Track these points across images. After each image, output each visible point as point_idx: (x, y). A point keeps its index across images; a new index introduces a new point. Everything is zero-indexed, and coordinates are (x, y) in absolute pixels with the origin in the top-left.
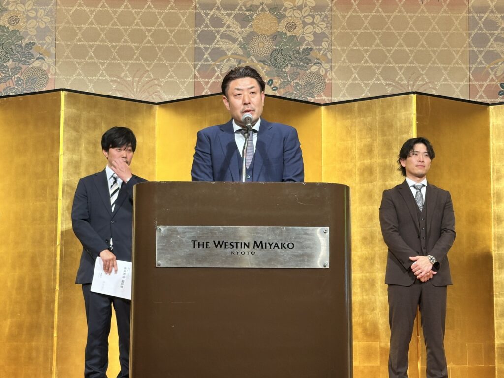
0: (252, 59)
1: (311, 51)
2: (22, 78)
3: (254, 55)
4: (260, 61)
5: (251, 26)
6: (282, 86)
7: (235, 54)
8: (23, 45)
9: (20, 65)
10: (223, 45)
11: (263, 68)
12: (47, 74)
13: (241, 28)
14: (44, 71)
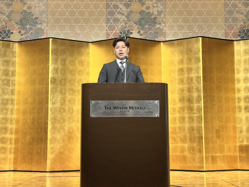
0: (131, 23)
1: (156, 18)
2: (33, 32)
3: (132, 21)
4: (135, 23)
5: (131, 8)
6: (144, 34)
7: (124, 20)
8: (33, 18)
9: (32, 27)
10: (118, 16)
11: (136, 26)
12: (43, 31)
13: (126, 9)
14: (42, 29)
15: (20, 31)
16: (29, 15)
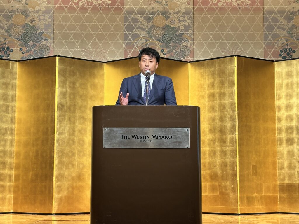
0: (153, 39)
1: (183, 34)
2: (37, 50)
5: (153, 22)
6: (168, 53)
7: (144, 36)
8: (37, 33)
9: (36, 43)
10: (138, 32)
11: (159, 44)
12: (49, 48)
13: (147, 23)
14: (48, 46)
15: (22, 48)
16: (32, 30)
